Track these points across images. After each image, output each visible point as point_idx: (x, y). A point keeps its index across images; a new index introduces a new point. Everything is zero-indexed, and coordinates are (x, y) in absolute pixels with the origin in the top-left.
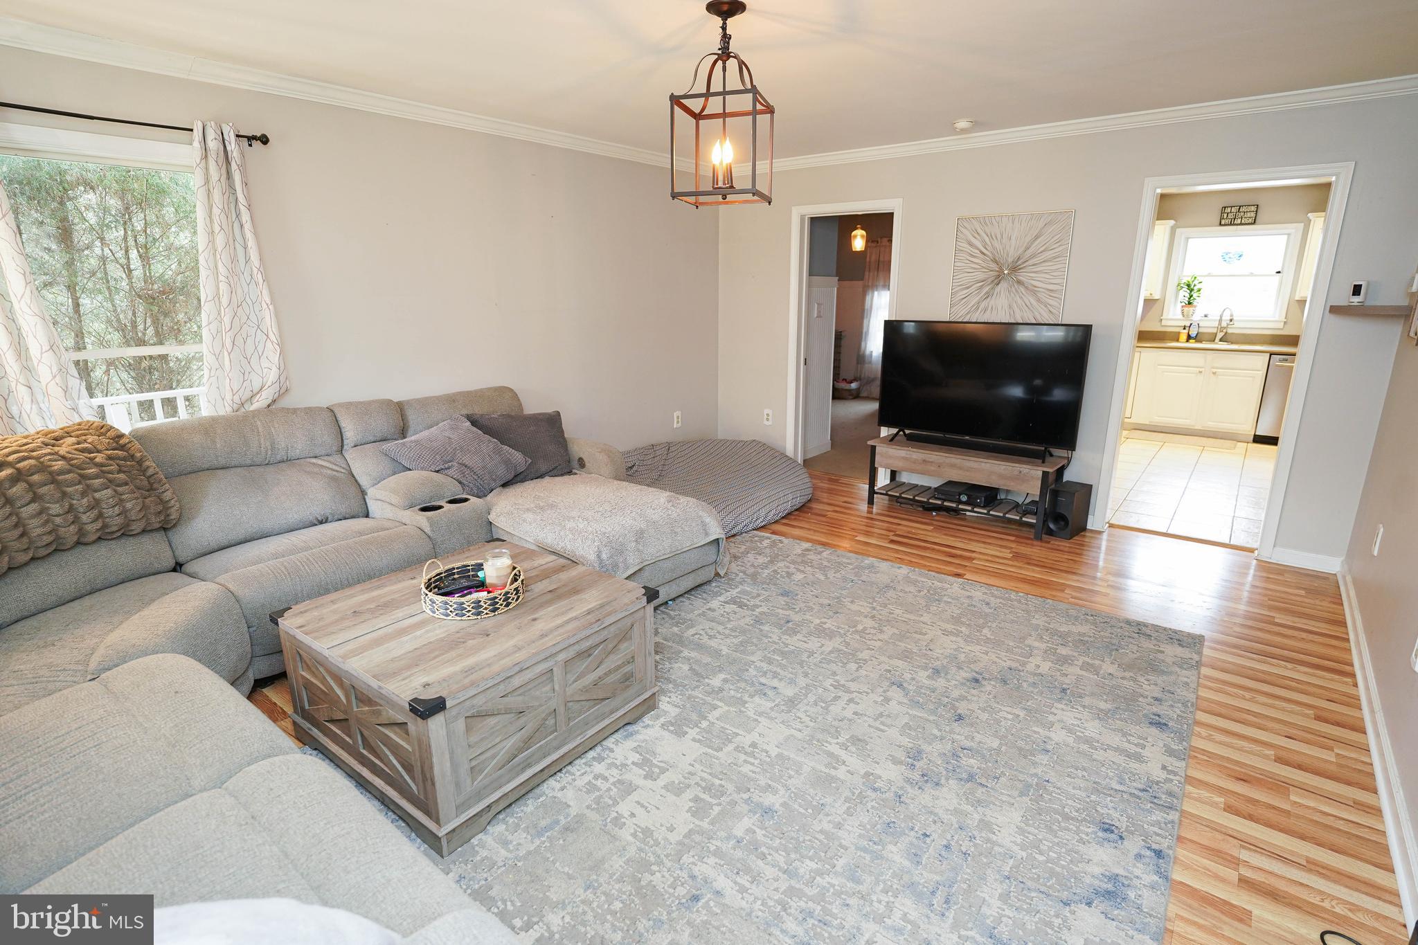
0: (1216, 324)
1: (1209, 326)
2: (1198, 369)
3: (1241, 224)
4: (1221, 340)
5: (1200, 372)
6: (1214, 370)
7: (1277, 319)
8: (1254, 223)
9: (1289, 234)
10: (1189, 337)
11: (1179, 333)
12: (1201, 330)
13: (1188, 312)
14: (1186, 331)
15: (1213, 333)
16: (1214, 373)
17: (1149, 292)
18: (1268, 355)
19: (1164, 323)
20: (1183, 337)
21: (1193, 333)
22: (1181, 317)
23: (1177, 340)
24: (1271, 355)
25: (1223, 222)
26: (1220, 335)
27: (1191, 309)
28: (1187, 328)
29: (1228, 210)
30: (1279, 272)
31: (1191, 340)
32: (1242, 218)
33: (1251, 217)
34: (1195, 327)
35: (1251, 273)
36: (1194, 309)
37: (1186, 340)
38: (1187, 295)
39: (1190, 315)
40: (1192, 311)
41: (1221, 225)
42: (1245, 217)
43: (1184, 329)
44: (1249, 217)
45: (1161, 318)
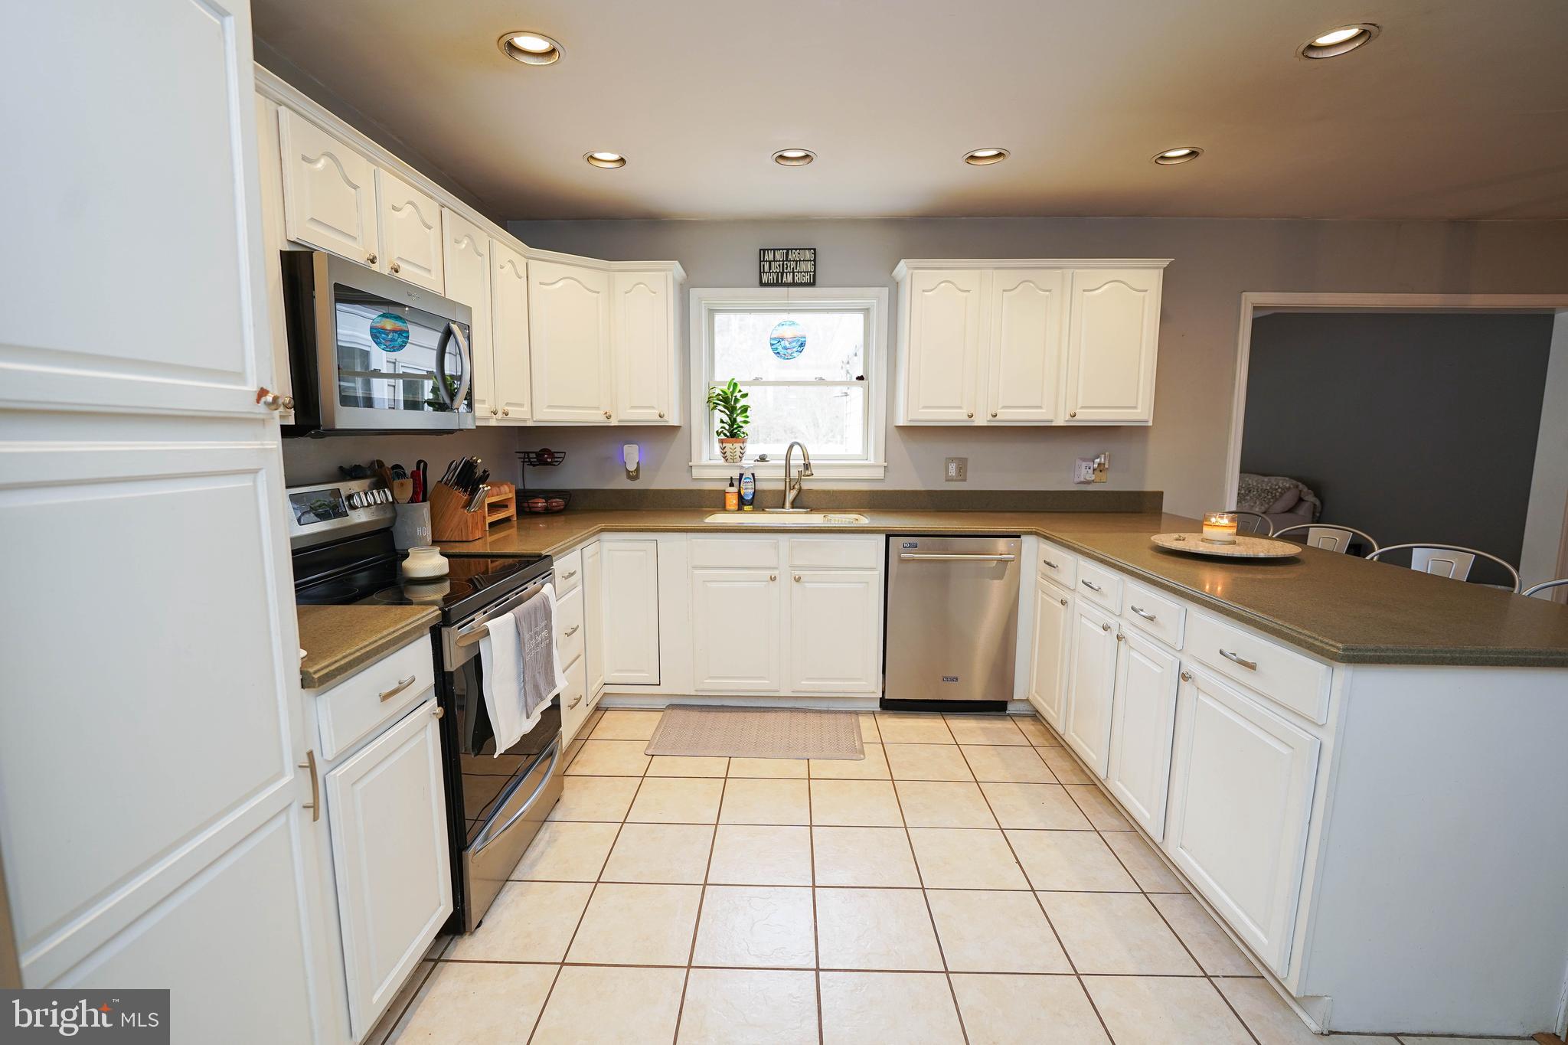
0: (782, 474)
1: (771, 477)
2: (768, 573)
3: (794, 284)
4: (794, 505)
5: (773, 579)
7: (872, 461)
8: (812, 284)
9: (866, 311)
10: (742, 502)
11: (724, 493)
12: (761, 486)
13: (733, 453)
14: (734, 489)
15: (779, 491)
16: (798, 580)
17: (657, 412)
18: (883, 537)
19: (696, 473)
20: (732, 501)
21: (748, 492)
22: (722, 461)
23: (723, 508)
24: (888, 537)
25: (765, 279)
26: (791, 496)
27: (737, 446)
28: (736, 483)
29: (770, 256)
30: (861, 378)
31: (746, 508)
32: (793, 273)
33: (807, 272)
34: (748, 480)
35: (821, 379)
36: (741, 445)
37: (737, 508)
38: (726, 419)
39: (737, 457)
40: (738, 450)
41: (762, 284)
42: (798, 272)
43: (732, 485)
44: (805, 272)
45: (690, 464)
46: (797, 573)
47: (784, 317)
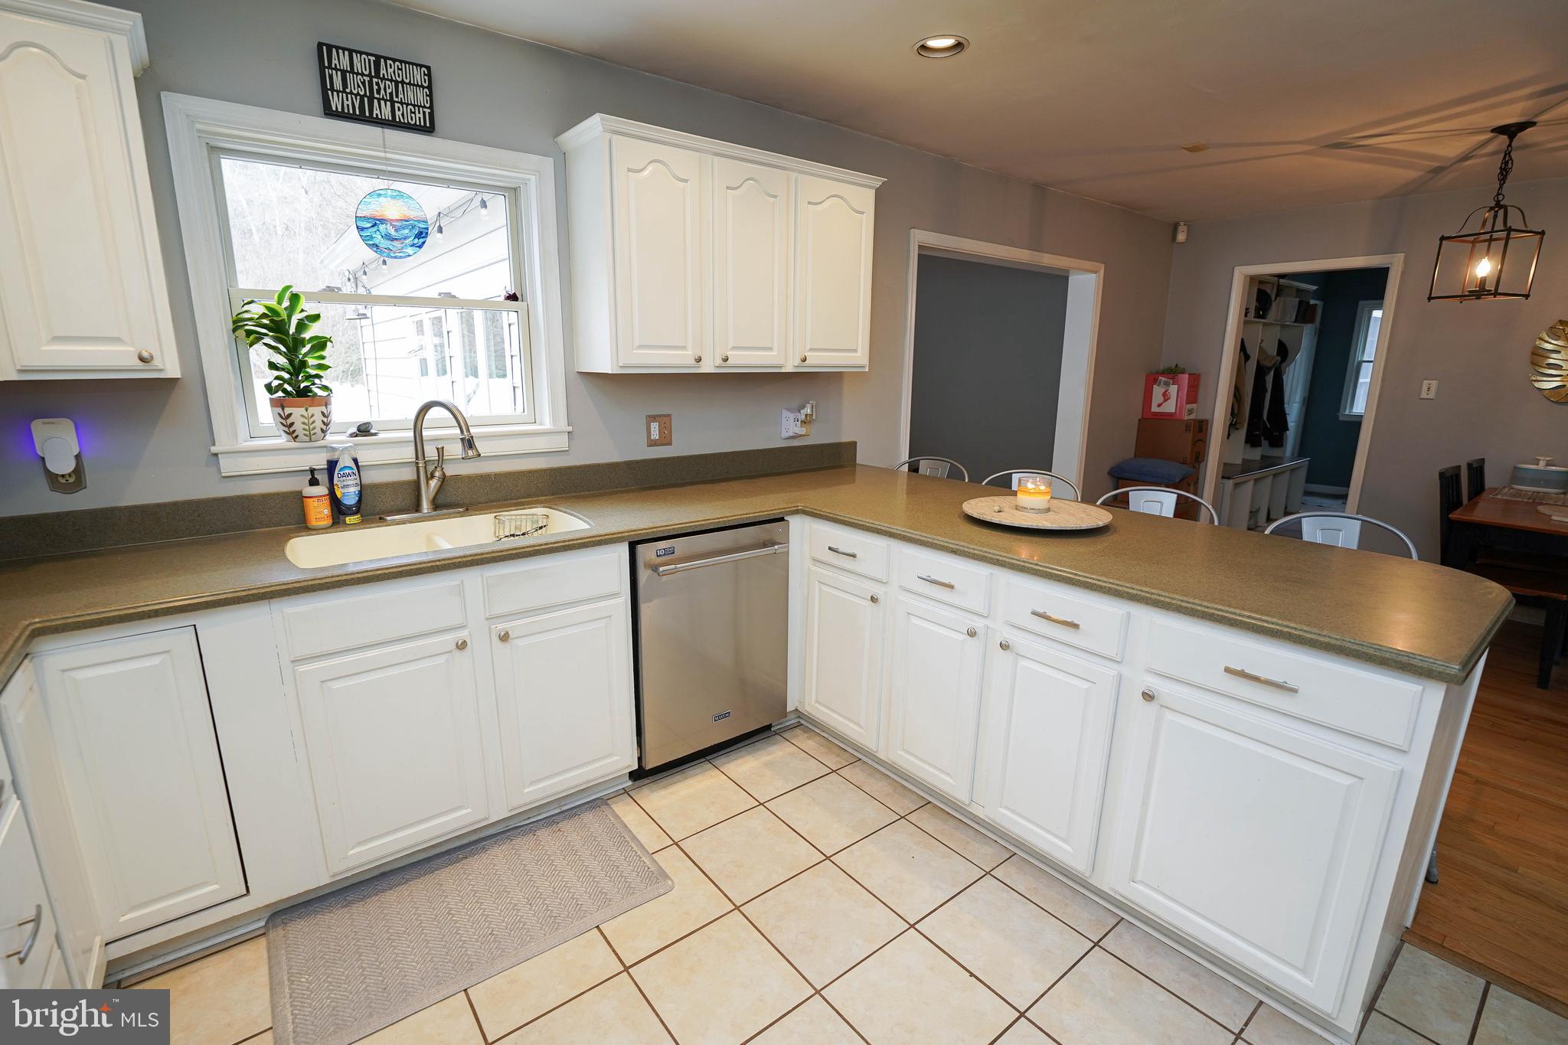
0: (409, 453)
1: (388, 461)
2: (451, 637)
3: (394, 124)
4: (437, 505)
5: (462, 646)
6: (502, 626)
7: (547, 424)
8: (428, 129)
9: (513, 193)
10: (339, 511)
11: (299, 498)
12: (371, 477)
13: (308, 423)
14: (322, 490)
15: (408, 483)
16: (504, 638)
17: (135, 350)
18: (623, 550)
19: (227, 466)
20: (319, 511)
21: (349, 493)
22: (283, 440)
23: (303, 526)
24: (633, 546)
25: (336, 103)
26: (430, 489)
27: (316, 411)
28: (322, 477)
29: (342, 61)
30: (513, 297)
31: (349, 520)
32: (393, 103)
33: (419, 107)
34: (347, 471)
35: (449, 295)
36: (323, 409)
37: (329, 522)
38: (281, 360)
39: (318, 430)
40: (319, 418)
41: (329, 112)
42: (401, 103)
43: (314, 482)
44: (414, 106)
45: (214, 449)
46: (500, 627)
47: (379, 184)
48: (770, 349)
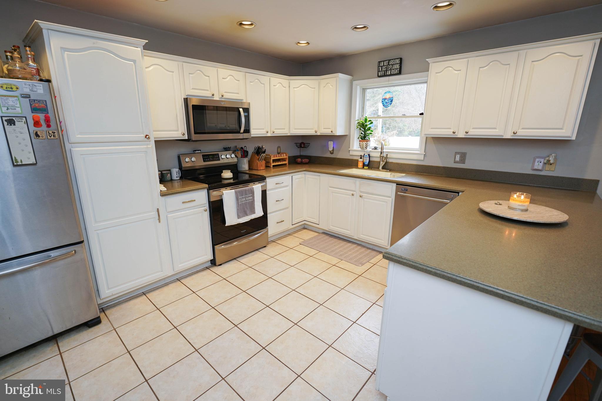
0: (380, 155)
1: (376, 156)
2: (352, 192)
3: (391, 75)
5: (353, 195)
7: (420, 151)
8: (400, 73)
10: (364, 165)
12: (371, 159)
13: (362, 146)
14: (362, 160)
15: (378, 162)
16: (361, 197)
17: (330, 130)
19: (351, 153)
20: (360, 165)
21: (366, 161)
22: (359, 149)
23: (357, 167)
24: (396, 185)
25: (379, 74)
26: (382, 164)
27: (364, 143)
29: (382, 64)
30: (422, 114)
31: (365, 167)
32: (391, 70)
33: (397, 69)
34: (366, 157)
35: (404, 115)
36: (366, 143)
37: (362, 167)
38: (363, 133)
39: (364, 147)
40: (365, 145)
41: (379, 76)
42: (393, 69)
43: (361, 158)
44: (396, 69)
45: (349, 149)
46: (361, 194)
47: (387, 89)
48: (495, 128)
